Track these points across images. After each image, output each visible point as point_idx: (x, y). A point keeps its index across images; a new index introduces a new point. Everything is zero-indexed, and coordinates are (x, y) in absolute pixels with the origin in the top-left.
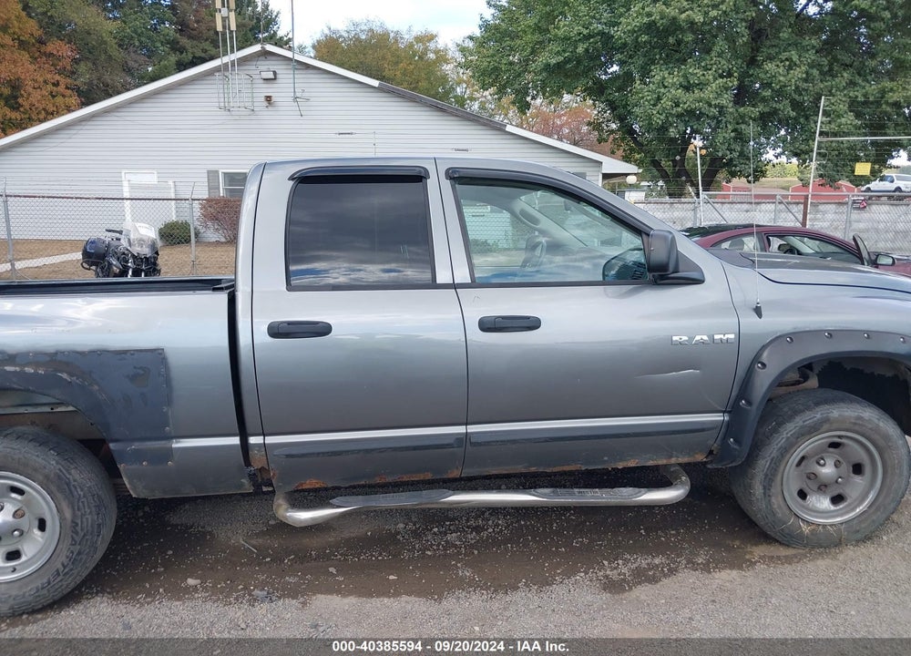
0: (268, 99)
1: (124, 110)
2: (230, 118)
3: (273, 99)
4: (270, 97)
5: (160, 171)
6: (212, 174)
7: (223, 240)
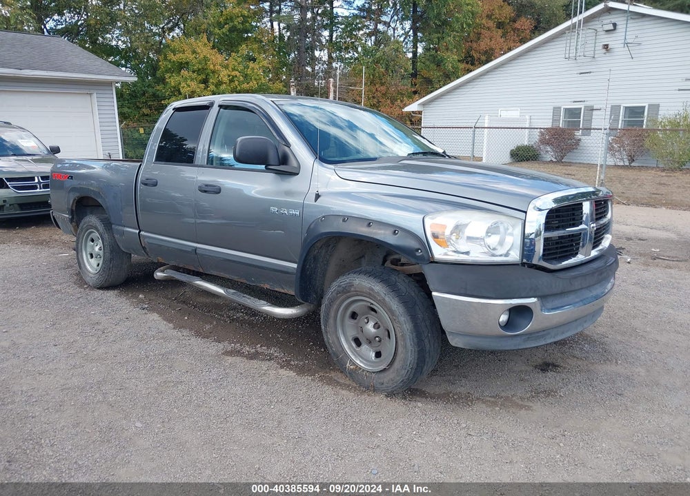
0: (606, 47)
1: (507, 65)
2: (576, 65)
3: (610, 47)
4: (607, 45)
5: (522, 108)
6: (556, 110)
7: (554, 160)
